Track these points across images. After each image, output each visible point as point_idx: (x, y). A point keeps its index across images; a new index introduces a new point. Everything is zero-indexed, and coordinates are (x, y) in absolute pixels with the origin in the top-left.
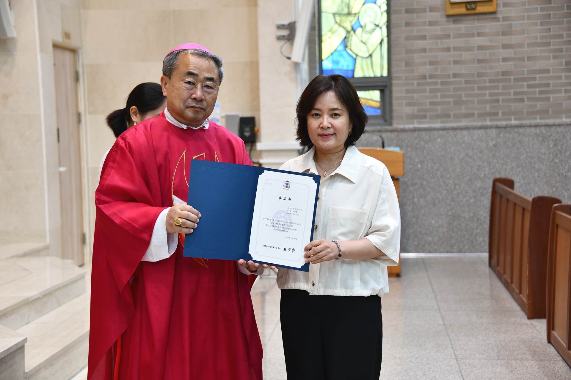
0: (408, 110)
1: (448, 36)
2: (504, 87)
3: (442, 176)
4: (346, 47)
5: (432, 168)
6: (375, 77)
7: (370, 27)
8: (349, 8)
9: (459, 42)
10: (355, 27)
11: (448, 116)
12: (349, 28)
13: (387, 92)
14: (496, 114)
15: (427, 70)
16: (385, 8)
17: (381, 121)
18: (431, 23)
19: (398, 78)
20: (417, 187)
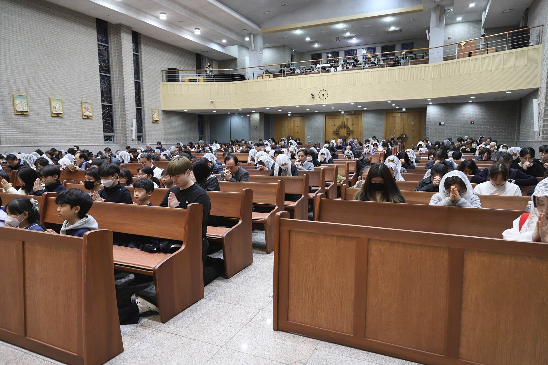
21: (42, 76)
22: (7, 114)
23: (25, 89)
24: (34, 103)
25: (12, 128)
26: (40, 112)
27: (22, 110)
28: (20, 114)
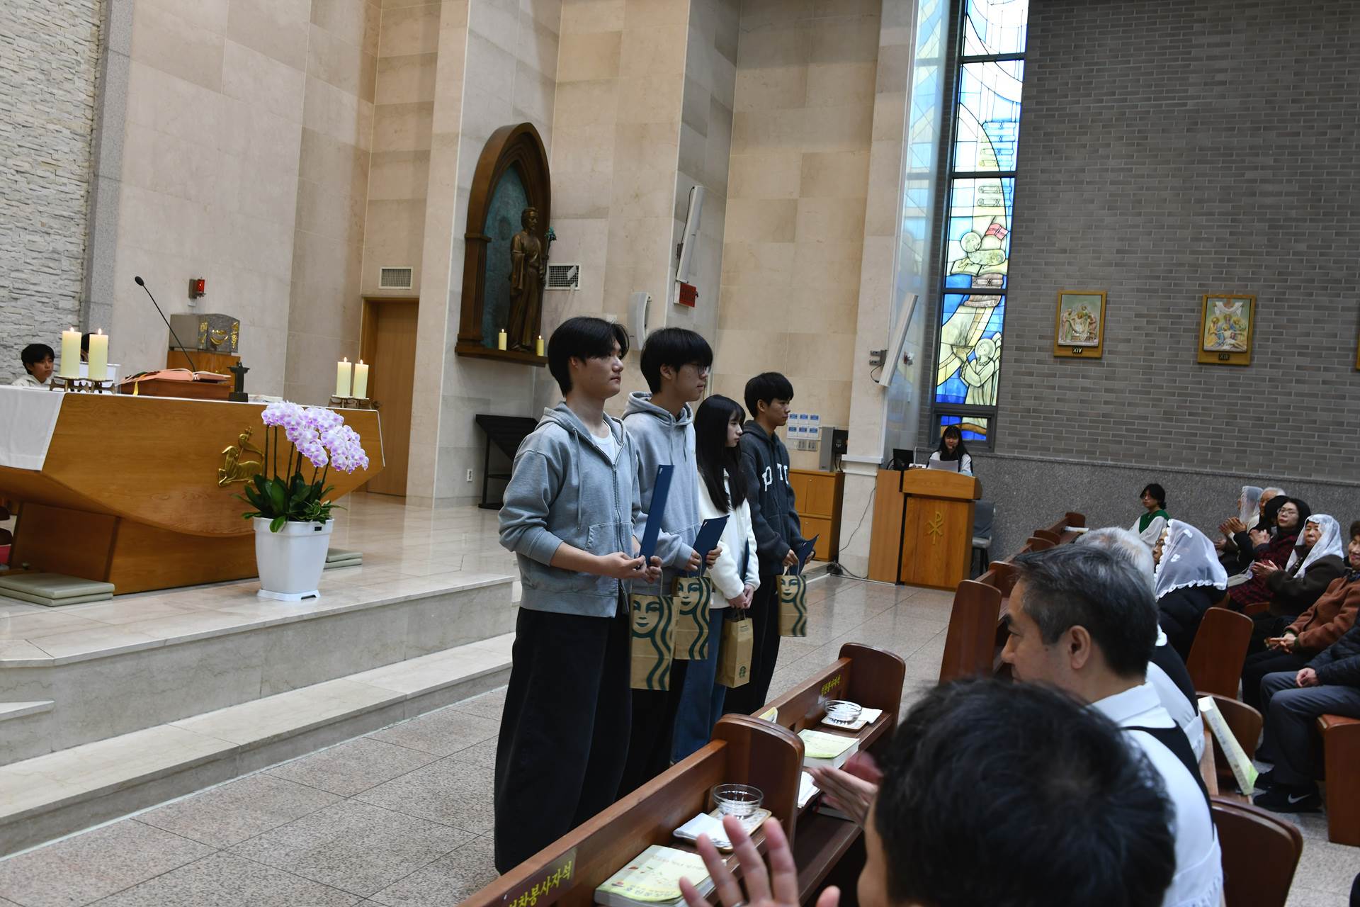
0: (1011, 440)
1: (1054, 375)
2: (1103, 429)
3: (1036, 506)
4: (960, 375)
5: (1027, 496)
6: (985, 406)
7: (984, 359)
8: (966, 341)
9: (1065, 382)
11: (1048, 450)
12: (965, 359)
13: (993, 420)
14: (1094, 453)
15: (1031, 404)
16: (999, 343)
17: (986, 447)
18: (1039, 362)
19: (1003, 409)
20: (1010, 512)
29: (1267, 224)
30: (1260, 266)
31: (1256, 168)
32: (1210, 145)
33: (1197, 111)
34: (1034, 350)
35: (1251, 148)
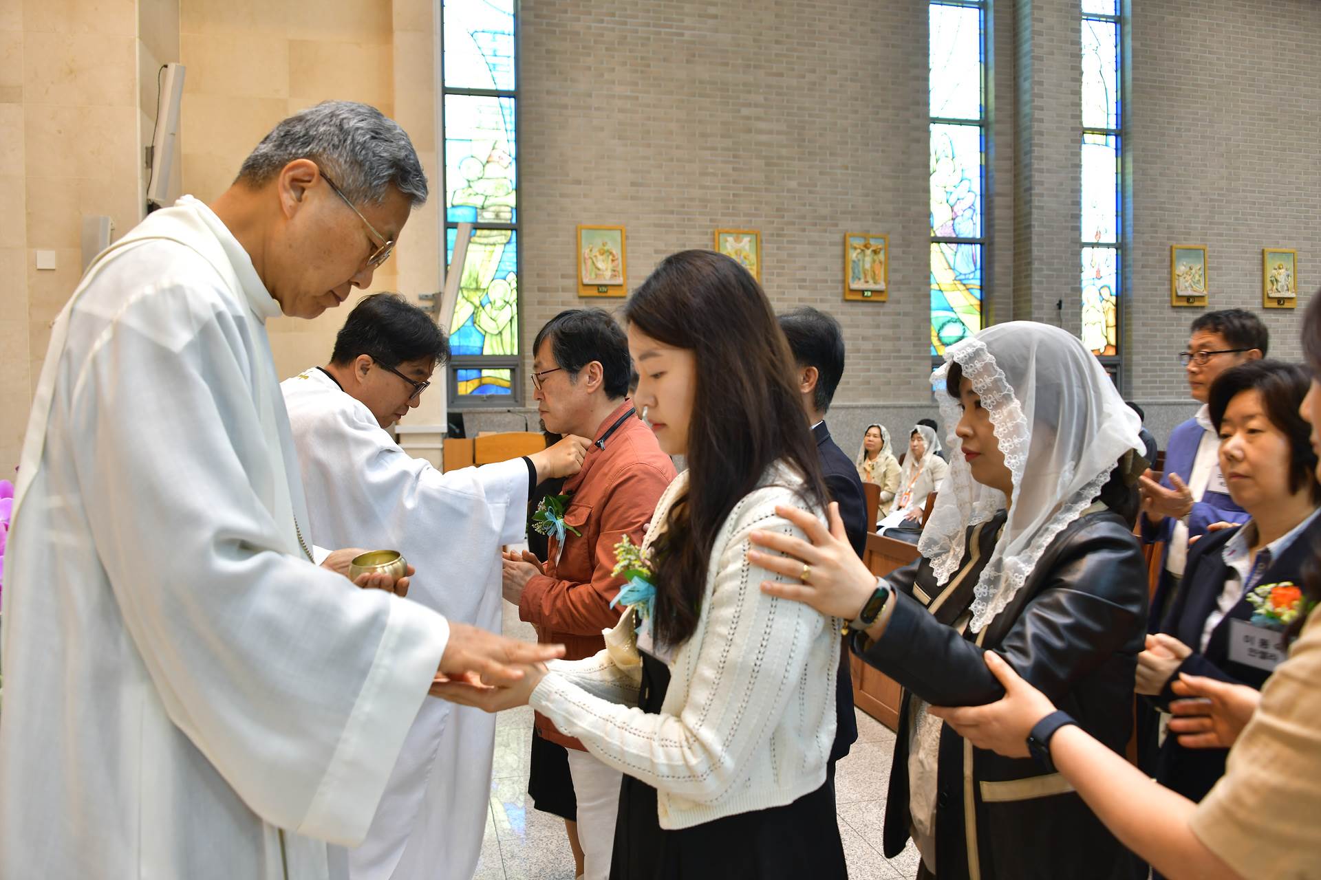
4: (474, 323)
6: (505, 356)
7: (499, 303)
8: (477, 283)
10: (484, 303)
12: (478, 304)
13: (518, 371)
16: (515, 285)
17: (512, 402)
21: (1246, 186)
22: (1152, 307)
23: (1202, 228)
24: (1220, 269)
25: (1161, 347)
26: (1235, 298)
27: (1189, 292)
28: (1185, 304)
29: (763, 161)
30: (761, 203)
31: (749, 105)
32: (708, 79)
33: (693, 43)
34: (556, 290)
35: (745, 84)
